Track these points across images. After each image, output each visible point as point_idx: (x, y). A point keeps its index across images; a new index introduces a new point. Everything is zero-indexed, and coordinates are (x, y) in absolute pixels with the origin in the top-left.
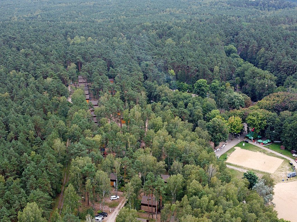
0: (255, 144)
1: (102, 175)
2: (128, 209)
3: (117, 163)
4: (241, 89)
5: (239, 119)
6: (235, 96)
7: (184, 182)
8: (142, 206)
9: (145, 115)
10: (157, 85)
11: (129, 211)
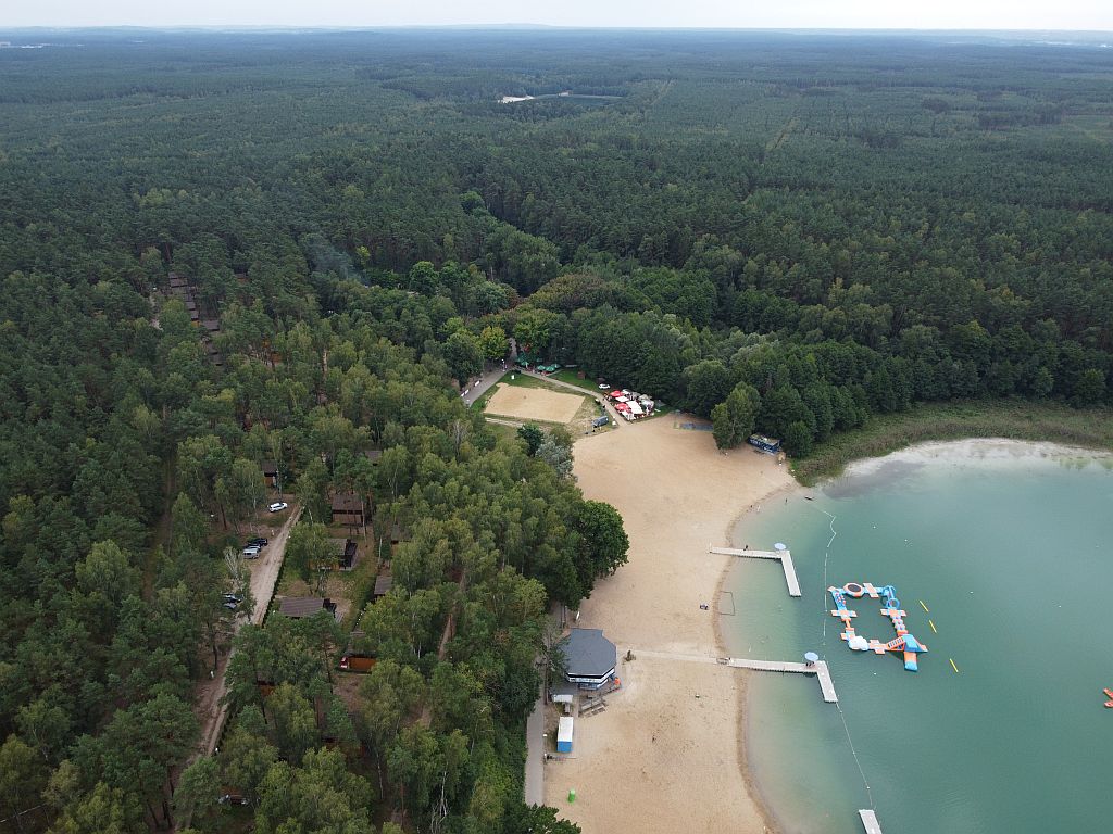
0: (532, 374)
1: (246, 467)
2: (307, 525)
3: (274, 439)
4: (497, 274)
5: (500, 331)
6: (489, 289)
7: (411, 459)
8: (335, 515)
9: (320, 340)
10: (336, 280)
11: (310, 529)
